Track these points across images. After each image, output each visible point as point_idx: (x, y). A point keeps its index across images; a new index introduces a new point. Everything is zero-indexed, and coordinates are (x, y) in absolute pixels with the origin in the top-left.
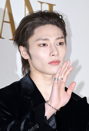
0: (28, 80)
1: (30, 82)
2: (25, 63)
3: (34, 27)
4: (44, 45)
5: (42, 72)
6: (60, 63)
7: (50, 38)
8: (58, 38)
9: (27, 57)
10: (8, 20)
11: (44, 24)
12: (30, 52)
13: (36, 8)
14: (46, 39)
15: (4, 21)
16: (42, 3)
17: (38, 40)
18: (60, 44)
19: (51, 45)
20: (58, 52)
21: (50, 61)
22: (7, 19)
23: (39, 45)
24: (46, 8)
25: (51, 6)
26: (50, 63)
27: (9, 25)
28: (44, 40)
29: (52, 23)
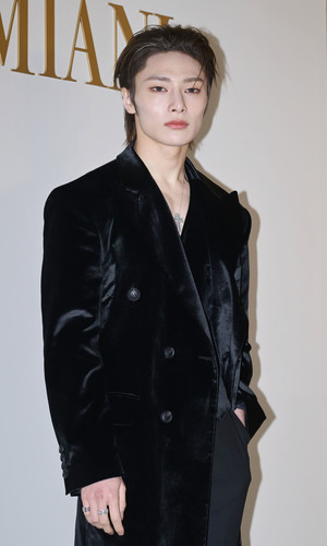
0: (131, 155)
1: (135, 161)
2: (131, 120)
3: (147, 54)
4: (159, 89)
5: (156, 140)
6: (189, 127)
7: (172, 79)
8: (190, 80)
9: (132, 111)
10: (84, 46)
11: (166, 50)
12: (136, 99)
13: (137, 27)
14: (164, 79)
15: (75, 49)
16: (147, 14)
17: (150, 78)
18: (192, 90)
19: (172, 91)
20: (185, 105)
21: (168, 120)
22: (82, 43)
23: (152, 88)
24: (155, 22)
25: (164, 19)
26: (166, 125)
27: (85, 55)
28: (160, 79)
29: (180, 50)
